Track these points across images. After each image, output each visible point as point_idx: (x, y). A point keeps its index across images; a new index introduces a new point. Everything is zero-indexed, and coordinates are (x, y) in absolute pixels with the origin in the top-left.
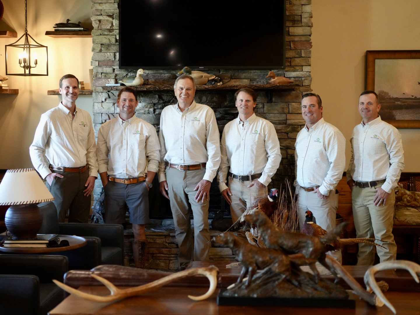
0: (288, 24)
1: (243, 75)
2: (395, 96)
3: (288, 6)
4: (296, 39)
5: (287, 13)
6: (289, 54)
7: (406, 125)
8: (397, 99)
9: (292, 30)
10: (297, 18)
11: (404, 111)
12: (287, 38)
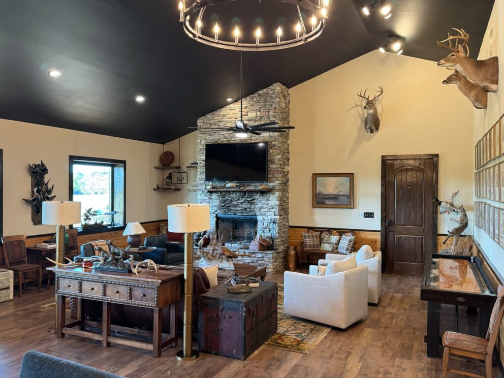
0: (269, 163)
1: (252, 184)
2: (326, 194)
3: (269, 156)
4: (273, 169)
5: (269, 159)
6: (270, 176)
7: (330, 206)
8: (326, 195)
9: (271, 166)
10: (273, 161)
11: (330, 200)
12: (269, 169)
